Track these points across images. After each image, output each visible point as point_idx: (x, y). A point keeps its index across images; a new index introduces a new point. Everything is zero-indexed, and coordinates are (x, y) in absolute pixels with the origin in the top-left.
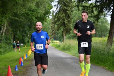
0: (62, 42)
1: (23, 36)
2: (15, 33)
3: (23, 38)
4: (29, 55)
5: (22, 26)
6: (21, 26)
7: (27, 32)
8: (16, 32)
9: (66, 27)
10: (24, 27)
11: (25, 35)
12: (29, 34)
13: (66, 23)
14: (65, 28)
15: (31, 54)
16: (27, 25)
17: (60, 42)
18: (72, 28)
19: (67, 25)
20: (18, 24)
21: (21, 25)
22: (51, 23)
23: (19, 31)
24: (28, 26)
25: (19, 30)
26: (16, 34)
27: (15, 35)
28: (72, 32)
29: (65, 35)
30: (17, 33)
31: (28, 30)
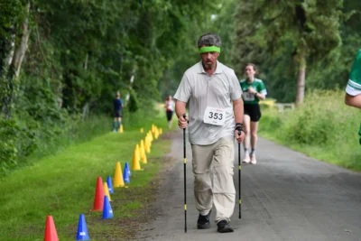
0: (292, 105)
1: (109, 80)
2: (71, 65)
3: (110, 87)
4: (138, 167)
5: (103, 33)
6: (96, 33)
7: (127, 61)
8: (72, 59)
9: (309, 30)
10: (109, 39)
11: (116, 74)
12: (135, 68)
13: (307, 15)
14: (305, 37)
15: (145, 161)
16: (126, 28)
17: (281, 106)
18: (337, 35)
19: (313, 22)
20: (82, 23)
21: (97, 27)
22: (237, 16)
23: (87, 56)
24: (132, 32)
25: (90, 53)
26: (76, 73)
27: (72, 75)
28: (339, 54)
29: (303, 68)
30: (81, 65)
31: (129, 53)
